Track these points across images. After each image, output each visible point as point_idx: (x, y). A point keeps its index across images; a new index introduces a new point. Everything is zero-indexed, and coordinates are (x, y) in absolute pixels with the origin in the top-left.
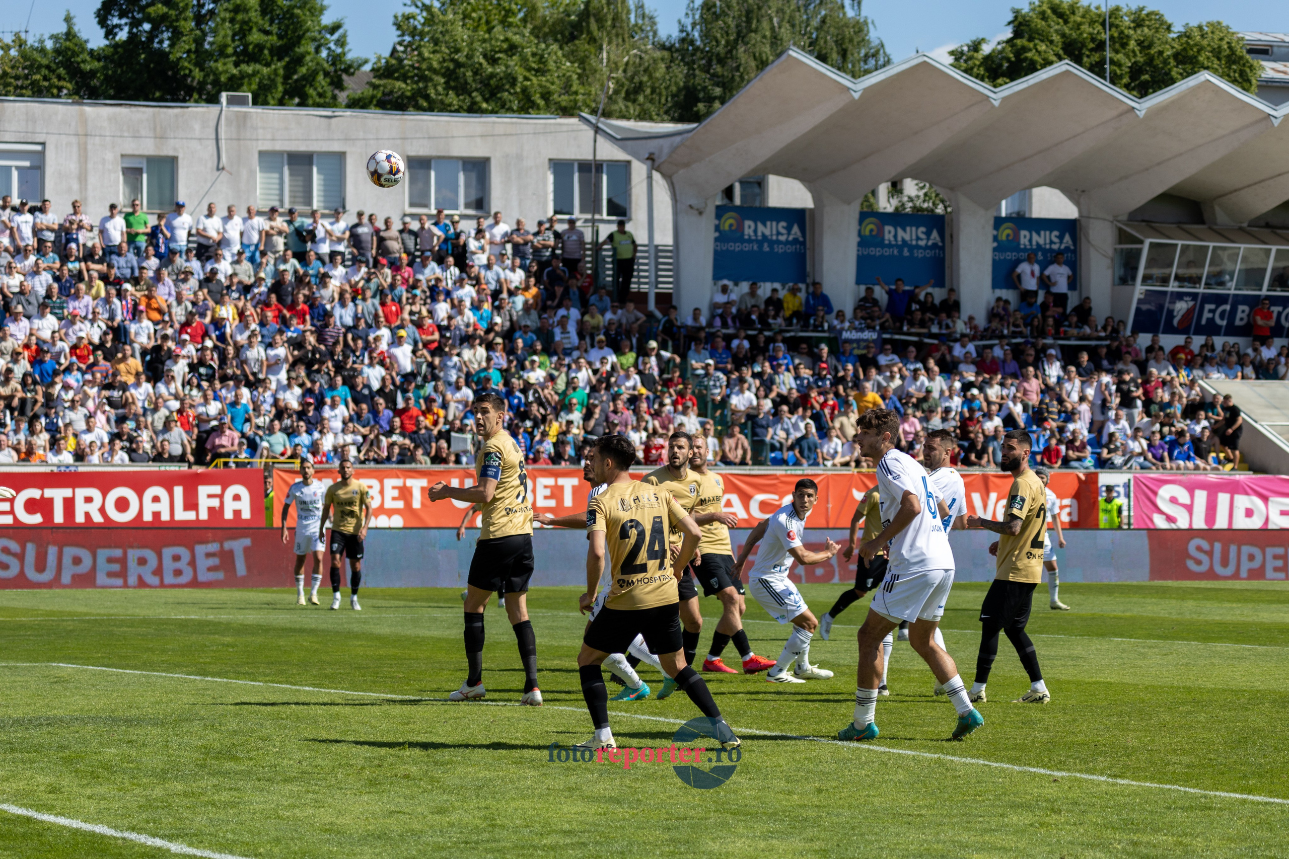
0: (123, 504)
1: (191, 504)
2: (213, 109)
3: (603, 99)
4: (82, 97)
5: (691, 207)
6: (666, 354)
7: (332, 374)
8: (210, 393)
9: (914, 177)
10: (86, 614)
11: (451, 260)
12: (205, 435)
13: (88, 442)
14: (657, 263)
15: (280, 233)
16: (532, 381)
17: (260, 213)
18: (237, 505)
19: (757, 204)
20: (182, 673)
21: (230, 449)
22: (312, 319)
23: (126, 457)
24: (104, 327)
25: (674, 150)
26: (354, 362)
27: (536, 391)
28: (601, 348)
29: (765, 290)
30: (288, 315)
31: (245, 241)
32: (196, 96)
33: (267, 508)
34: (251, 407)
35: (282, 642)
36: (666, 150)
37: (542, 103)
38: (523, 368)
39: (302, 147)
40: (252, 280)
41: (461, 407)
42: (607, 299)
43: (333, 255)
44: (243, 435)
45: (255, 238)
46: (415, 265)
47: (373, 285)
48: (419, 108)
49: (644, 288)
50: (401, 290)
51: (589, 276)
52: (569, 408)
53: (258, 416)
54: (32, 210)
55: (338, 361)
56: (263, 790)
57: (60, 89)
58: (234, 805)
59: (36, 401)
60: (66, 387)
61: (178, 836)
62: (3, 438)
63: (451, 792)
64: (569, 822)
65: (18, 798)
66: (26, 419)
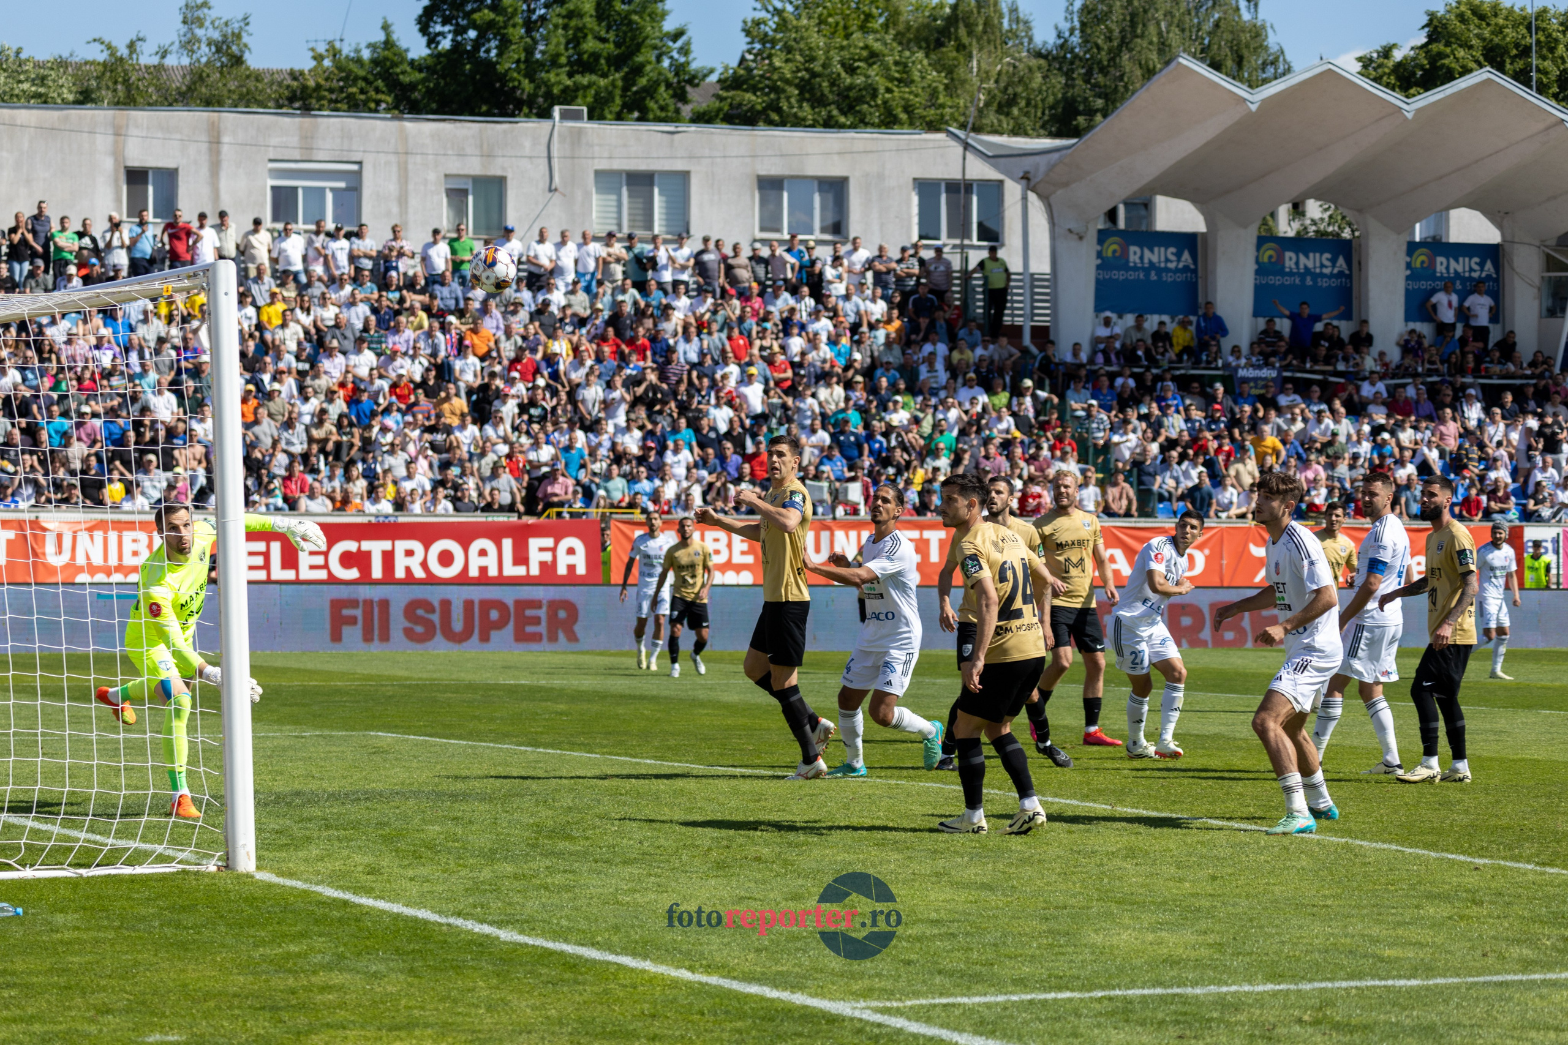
0: (446, 558)
1: (521, 558)
2: (545, 125)
3: (972, 111)
4: (401, 112)
5: (1070, 231)
6: (1043, 394)
7: (675, 415)
8: (542, 436)
9: (1317, 198)
10: (407, 679)
11: (806, 290)
12: (536, 483)
13: (408, 490)
14: (1033, 294)
15: (618, 260)
16: (895, 423)
17: (596, 239)
18: (571, 560)
19: (1144, 228)
20: (512, 743)
21: (563, 498)
22: (654, 354)
23: (450, 506)
24: (426, 364)
25: (1052, 168)
26: (699, 403)
27: (899, 435)
28: (971, 387)
29: (1152, 322)
30: (627, 350)
31: (581, 269)
32: (526, 110)
33: (605, 563)
34: (586, 452)
35: (620, 710)
36: (1043, 169)
37: (903, 116)
38: (885, 409)
39: (642, 166)
40: (588, 312)
41: (816, 452)
42: (977, 333)
43: (676, 283)
44: (578, 483)
45: (592, 265)
46: (767, 296)
47: (720, 317)
48: (771, 123)
49: (1019, 321)
50: (751, 323)
51: (957, 307)
52: (935, 453)
53: (594, 462)
54: (348, 236)
55: (682, 401)
56: (600, 873)
57: (378, 103)
58: (568, 889)
59: (352, 445)
60: (384, 430)
61: (508, 922)
62: (317, 485)
63: (806, 877)
64: (936, 911)
65: (334, 879)
66: (341, 464)
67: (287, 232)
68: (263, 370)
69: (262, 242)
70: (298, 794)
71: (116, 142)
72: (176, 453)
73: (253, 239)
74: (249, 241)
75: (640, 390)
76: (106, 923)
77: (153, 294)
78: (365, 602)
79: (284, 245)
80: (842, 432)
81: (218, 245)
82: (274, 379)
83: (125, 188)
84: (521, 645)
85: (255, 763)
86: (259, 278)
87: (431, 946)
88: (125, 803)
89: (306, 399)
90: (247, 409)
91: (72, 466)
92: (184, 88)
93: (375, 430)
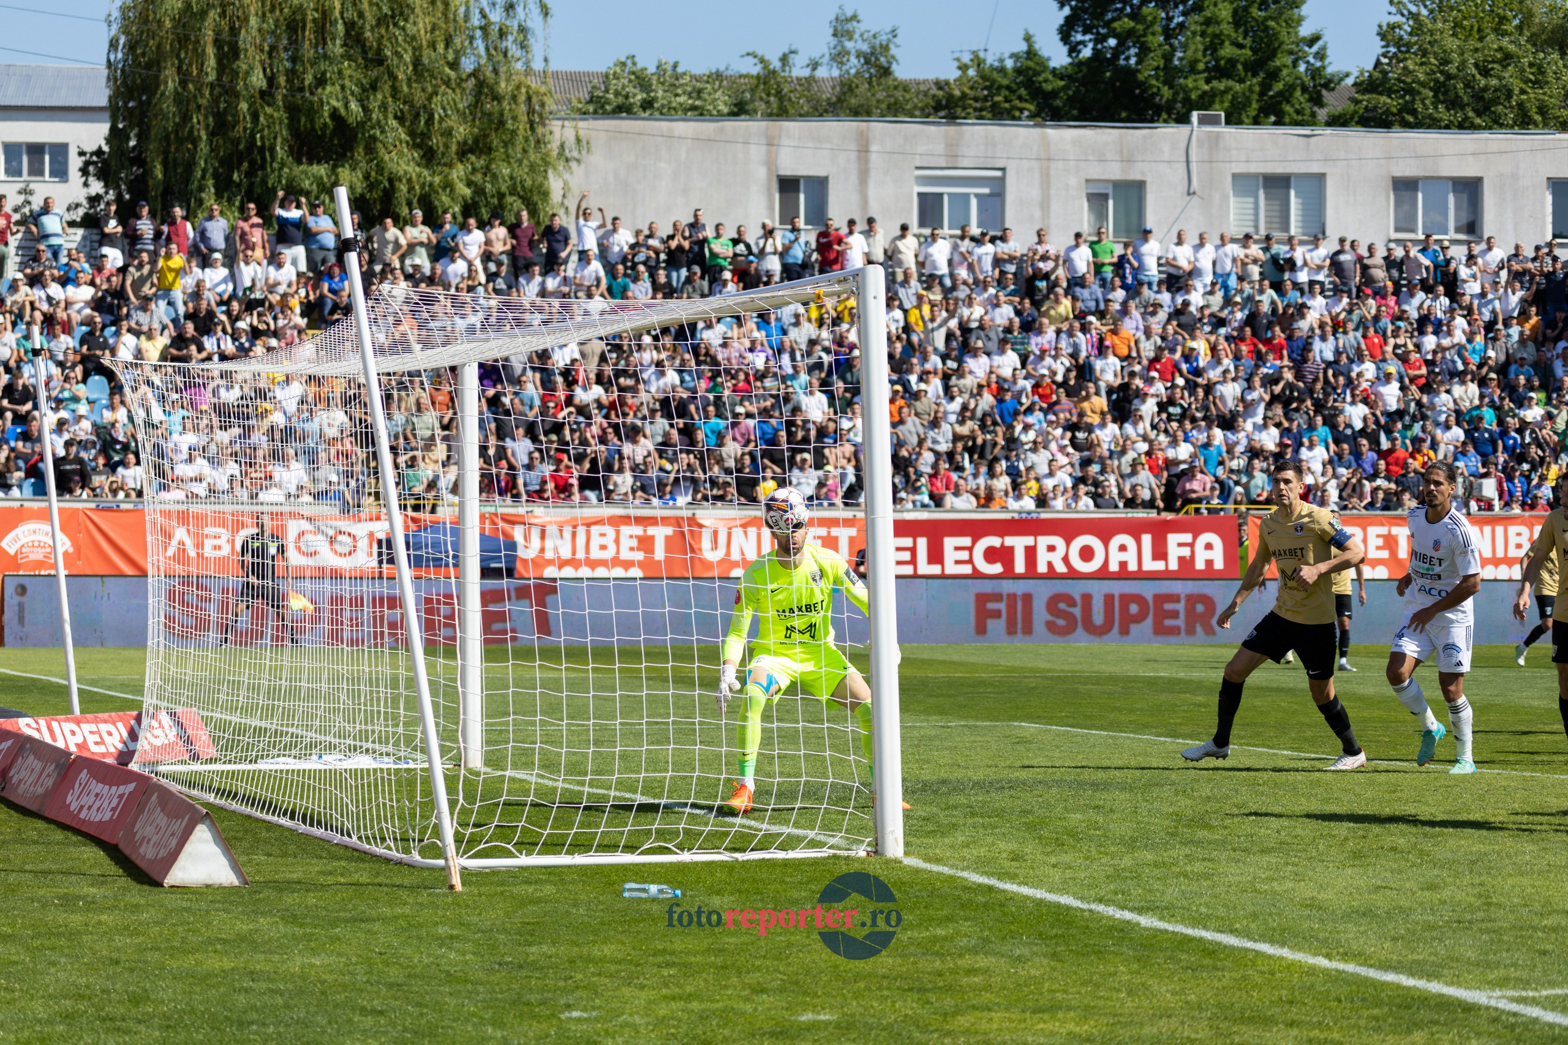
0: (1087, 554)
1: (1160, 553)
2: (1183, 130)
4: (1043, 119)
7: (1312, 413)
8: (1180, 434)
10: (1049, 671)
11: (1441, 289)
12: (1175, 480)
13: (1050, 488)
15: (1255, 261)
16: (1529, 420)
17: (1234, 240)
18: (1209, 555)
20: (1151, 734)
21: (1201, 494)
22: (1290, 353)
23: (1091, 503)
24: (1067, 364)
26: (1335, 401)
27: (1533, 431)
30: (1264, 350)
31: (1219, 270)
32: (1164, 116)
33: (1242, 558)
34: (1224, 449)
37: (1538, 117)
38: (1520, 406)
39: (1279, 169)
40: (1226, 312)
41: (1451, 448)
43: (1312, 283)
44: (1217, 480)
45: (1228, 266)
46: (1402, 296)
47: (1355, 316)
48: (1407, 125)
50: (1386, 322)
53: (1232, 459)
54: (993, 240)
55: (1318, 399)
56: (1238, 861)
57: (1021, 110)
58: (1207, 876)
59: (995, 444)
60: (1027, 427)
61: (1148, 909)
62: (962, 482)
63: (1442, 867)
65: (979, 865)
66: (985, 462)
67: (934, 237)
68: (910, 371)
69: (908, 248)
70: (944, 782)
71: (769, 152)
72: (827, 451)
73: (900, 244)
75: (1277, 389)
76: (760, 905)
77: (804, 298)
78: (1009, 595)
79: (931, 250)
80: (1477, 429)
81: (866, 250)
82: (921, 379)
83: (777, 196)
84: (1160, 638)
85: (902, 752)
86: (906, 282)
87: (1073, 931)
88: (779, 790)
89: (951, 398)
90: (895, 409)
91: (726, 465)
92: (834, 99)
93: (1019, 428)
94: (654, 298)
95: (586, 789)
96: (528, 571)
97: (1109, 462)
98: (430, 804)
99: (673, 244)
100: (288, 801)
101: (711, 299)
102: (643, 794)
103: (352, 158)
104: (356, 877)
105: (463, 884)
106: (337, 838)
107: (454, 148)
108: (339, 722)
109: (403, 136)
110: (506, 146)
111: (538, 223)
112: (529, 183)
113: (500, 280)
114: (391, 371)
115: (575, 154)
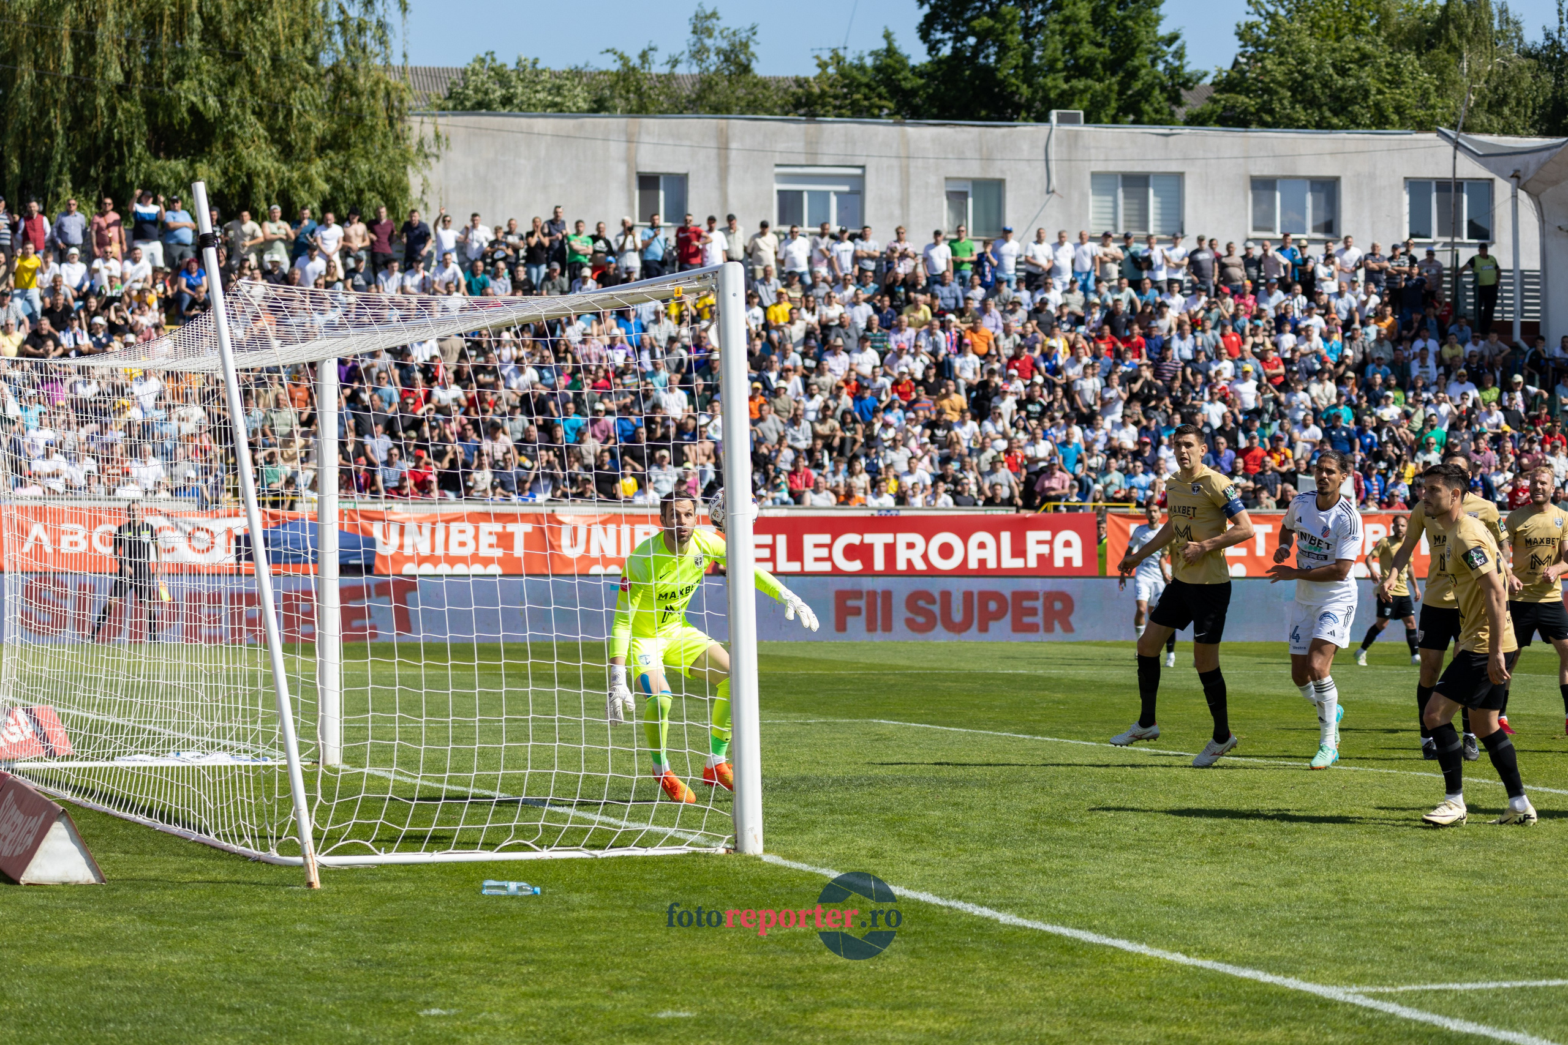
0: (946, 551)
1: (1019, 551)
2: (1042, 129)
3: (1463, 111)
4: (904, 117)
5: (1560, 228)
6: (1533, 389)
7: (1170, 411)
8: (1039, 432)
10: (908, 668)
11: (1299, 288)
12: (1034, 477)
13: (910, 485)
14: (1523, 290)
15: (1114, 260)
16: (1386, 418)
17: (1092, 239)
18: (1068, 552)
20: (1010, 731)
21: (1060, 492)
22: (1149, 350)
23: (950, 500)
24: (927, 361)
25: (1541, 166)
27: (1390, 430)
28: (1462, 383)
30: (1122, 348)
31: (1078, 269)
32: (1024, 114)
33: (1100, 556)
34: (1083, 447)
35: (1116, 700)
36: (1532, 167)
37: (1395, 118)
38: (1377, 405)
39: (1138, 168)
40: (1084, 310)
41: (1309, 447)
42: (1468, 330)
43: (1171, 282)
44: (1076, 478)
45: (1088, 264)
46: (1260, 294)
47: (1214, 315)
48: (1264, 125)
49: (1509, 317)
50: (1244, 321)
51: (1447, 304)
52: (1426, 448)
53: (1090, 457)
54: (852, 238)
55: (1177, 397)
56: (1096, 858)
57: (881, 108)
58: (1066, 873)
59: (854, 441)
60: (886, 426)
61: (1007, 906)
62: (821, 479)
63: (1299, 864)
64: (1428, 898)
65: (838, 862)
66: (845, 459)
67: (793, 235)
68: (770, 368)
69: (768, 245)
70: (803, 779)
71: (628, 149)
72: (686, 449)
73: (760, 242)
74: (756, 244)
75: (1136, 387)
76: (619, 902)
77: (664, 295)
78: (868, 593)
79: (790, 247)
80: (1334, 428)
81: (726, 247)
82: (780, 377)
83: (637, 193)
84: (1019, 635)
85: (762, 749)
86: (766, 279)
87: (932, 928)
88: (638, 787)
89: (811, 396)
90: (755, 406)
91: (586, 462)
92: (694, 96)
93: (878, 426)
94: (513, 294)
95: (445, 786)
96: (387, 568)
97: (968, 459)
98: (289, 801)
99: (533, 241)
100: (145, 799)
101: (571, 295)
102: (501, 791)
103: (210, 153)
104: (213, 875)
105: (322, 881)
106: (195, 835)
107: (313, 143)
108: (197, 719)
109: (261, 131)
110: (364, 142)
111: (397, 219)
112: (387, 178)
113: (358, 276)
114: (250, 367)
115: (434, 150)
